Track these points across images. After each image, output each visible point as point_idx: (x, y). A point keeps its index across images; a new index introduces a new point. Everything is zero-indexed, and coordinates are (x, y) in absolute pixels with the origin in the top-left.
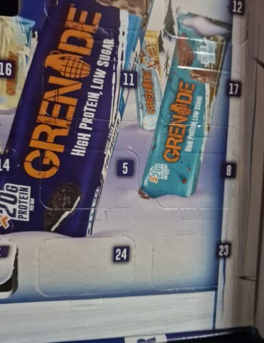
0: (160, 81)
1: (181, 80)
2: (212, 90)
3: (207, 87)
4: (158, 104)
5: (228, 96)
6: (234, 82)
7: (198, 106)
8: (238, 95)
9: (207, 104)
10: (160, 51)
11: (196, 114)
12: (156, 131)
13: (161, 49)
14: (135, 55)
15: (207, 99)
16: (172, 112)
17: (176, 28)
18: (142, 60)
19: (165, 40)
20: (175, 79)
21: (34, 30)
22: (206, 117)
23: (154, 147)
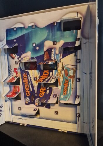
0: (61, 79)
1: (66, 79)
2: (73, 80)
3: (72, 80)
4: (61, 84)
5: (77, 81)
6: (78, 78)
7: (70, 84)
8: (79, 81)
9: (72, 83)
11: (69, 86)
12: (61, 89)
13: (61, 73)
15: (72, 82)
16: (64, 85)
17: (64, 68)
19: (62, 71)
20: (64, 79)
21: (39, 72)
22: (72, 86)
23: (61, 92)
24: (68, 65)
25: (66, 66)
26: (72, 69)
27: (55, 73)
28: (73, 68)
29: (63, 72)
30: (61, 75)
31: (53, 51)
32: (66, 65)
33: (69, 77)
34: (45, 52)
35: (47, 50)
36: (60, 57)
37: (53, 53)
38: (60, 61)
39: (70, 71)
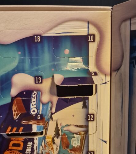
10: (53, 144)
14: (42, 147)
18: (45, 149)
24: (69, 125)
25: (65, 129)
26: (76, 134)
27: (40, 144)
28: (79, 132)
29: (58, 141)
30: (54, 147)
31: (33, 96)
32: (64, 127)
33: (71, 150)
34: (13, 99)
35: (20, 94)
36: (51, 109)
37: (33, 100)
38: (51, 118)
39: (74, 137)
